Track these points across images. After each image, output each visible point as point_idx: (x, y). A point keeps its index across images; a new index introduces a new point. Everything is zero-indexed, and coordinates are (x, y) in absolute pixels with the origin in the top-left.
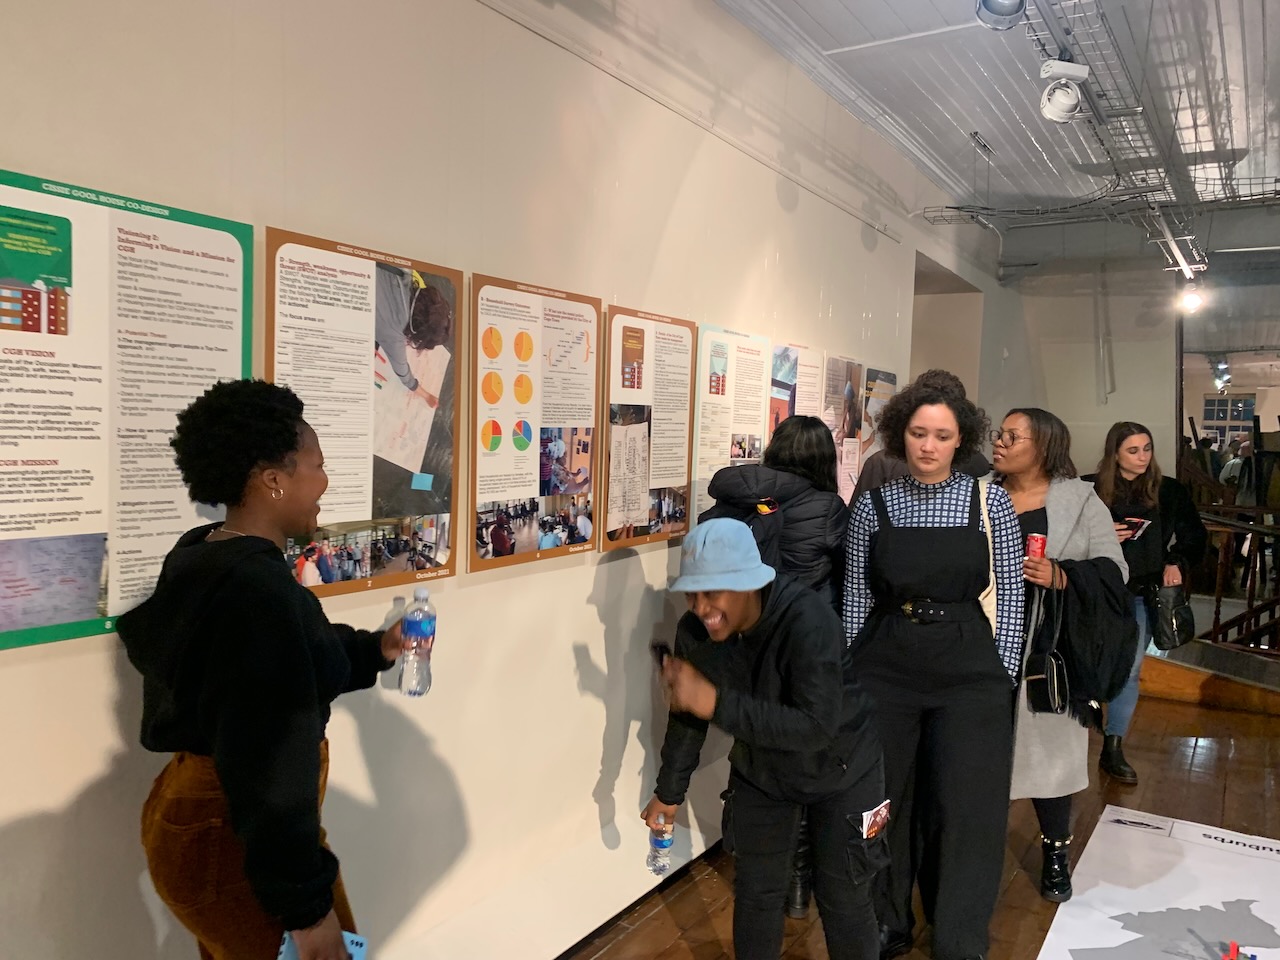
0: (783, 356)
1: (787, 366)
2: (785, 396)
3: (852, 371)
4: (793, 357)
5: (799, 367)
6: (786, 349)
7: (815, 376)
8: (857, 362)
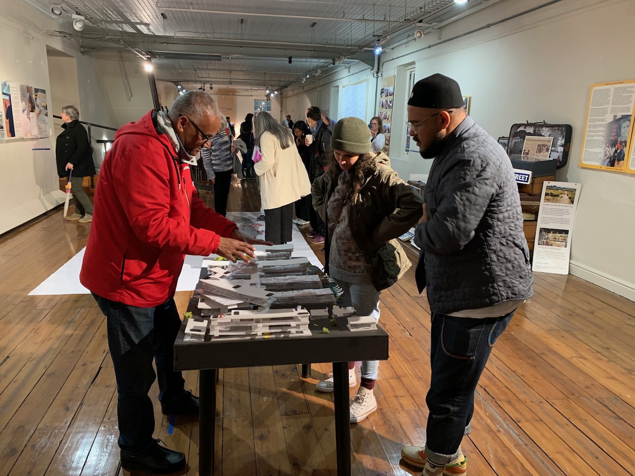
0: (5, 84)
1: (6, 88)
2: (7, 98)
3: (29, 89)
4: (8, 85)
5: (11, 89)
6: (5, 82)
7: (16, 91)
8: (30, 86)
